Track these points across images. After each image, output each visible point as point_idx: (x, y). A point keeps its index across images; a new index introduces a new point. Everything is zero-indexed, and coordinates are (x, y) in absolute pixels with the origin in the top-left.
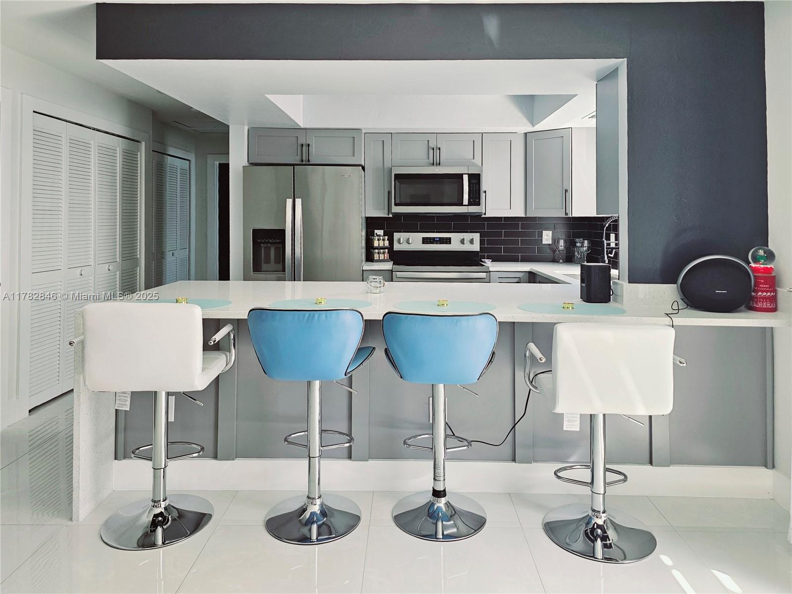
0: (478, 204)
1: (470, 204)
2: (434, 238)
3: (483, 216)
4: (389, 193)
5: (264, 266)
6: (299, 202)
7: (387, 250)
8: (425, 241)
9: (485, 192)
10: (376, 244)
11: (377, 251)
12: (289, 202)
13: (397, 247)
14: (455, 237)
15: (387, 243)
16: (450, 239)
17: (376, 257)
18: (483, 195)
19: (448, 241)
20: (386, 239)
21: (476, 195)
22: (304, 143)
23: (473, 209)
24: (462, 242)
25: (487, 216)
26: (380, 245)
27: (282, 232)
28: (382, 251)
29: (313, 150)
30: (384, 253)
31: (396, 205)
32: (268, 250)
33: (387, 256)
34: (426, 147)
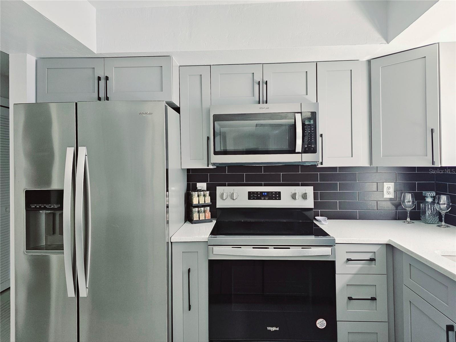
0: (314, 151)
1: (305, 151)
2: (261, 193)
3: (320, 166)
4: (208, 138)
7: (208, 208)
8: (252, 196)
9: (321, 135)
10: (195, 201)
11: (197, 209)
13: (220, 204)
14: (285, 191)
15: (208, 200)
16: (279, 193)
17: (196, 217)
18: (319, 139)
19: (277, 196)
20: (208, 195)
21: (311, 140)
22: (102, 76)
23: (308, 158)
24: (294, 196)
25: (324, 165)
26: (200, 203)
28: (202, 209)
29: (112, 83)
30: (205, 212)
31: (216, 153)
33: (208, 215)
34: (250, 81)
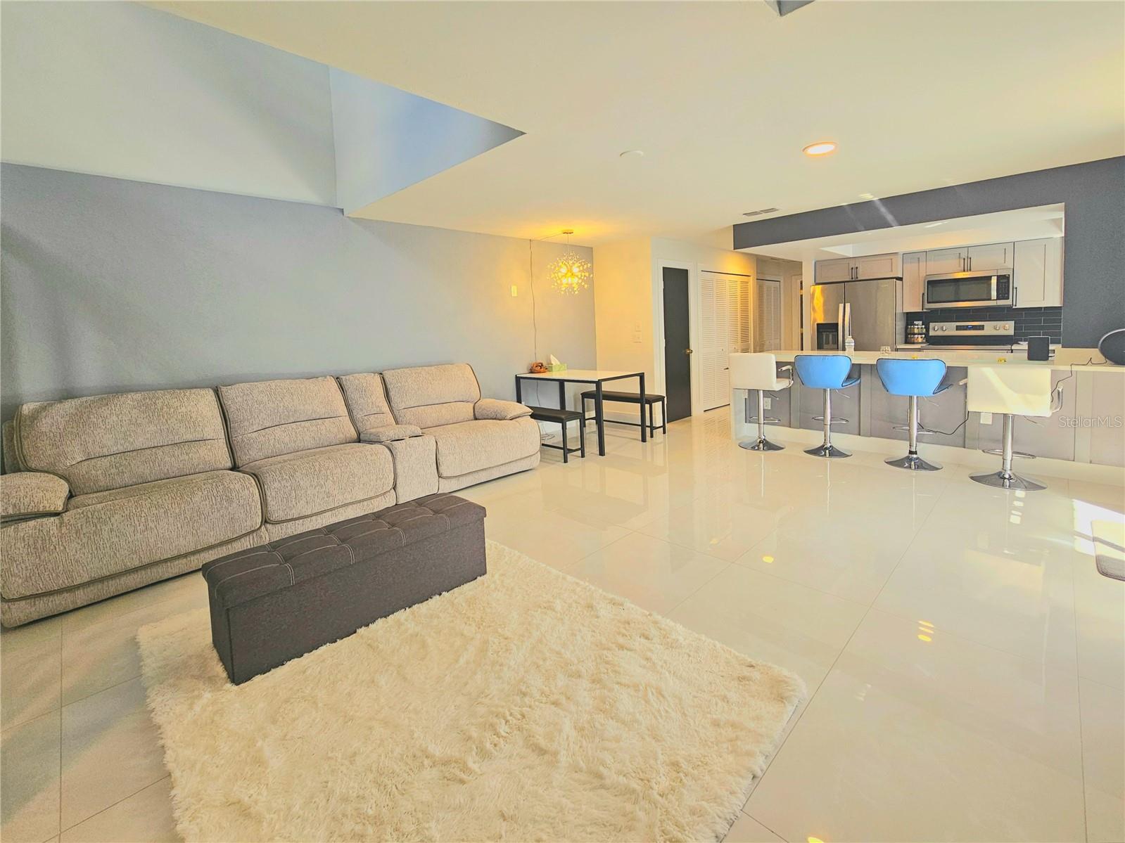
0: (1008, 298)
1: (998, 298)
2: (967, 326)
3: (1014, 307)
4: (923, 294)
5: (825, 346)
6: (848, 306)
7: (924, 335)
8: (958, 328)
10: (914, 331)
11: (915, 336)
12: (841, 306)
13: (932, 333)
14: (987, 324)
15: (924, 331)
16: (983, 326)
17: (914, 340)
18: (1013, 291)
19: (982, 328)
20: (924, 328)
21: (1005, 291)
22: (853, 266)
23: (1002, 303)
24: (996, 328)
25: (1019, 307)
26: (918, 332)
27: (837, 324)
28: (919, 336)
29: (860, 270)
30: (921, 337)
31: (928, 302)
32: (827, 337)
33: (924, 339)
34: (958, 258)
